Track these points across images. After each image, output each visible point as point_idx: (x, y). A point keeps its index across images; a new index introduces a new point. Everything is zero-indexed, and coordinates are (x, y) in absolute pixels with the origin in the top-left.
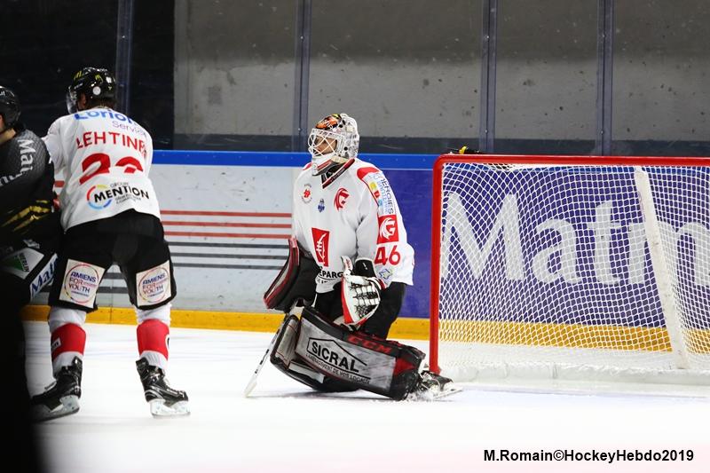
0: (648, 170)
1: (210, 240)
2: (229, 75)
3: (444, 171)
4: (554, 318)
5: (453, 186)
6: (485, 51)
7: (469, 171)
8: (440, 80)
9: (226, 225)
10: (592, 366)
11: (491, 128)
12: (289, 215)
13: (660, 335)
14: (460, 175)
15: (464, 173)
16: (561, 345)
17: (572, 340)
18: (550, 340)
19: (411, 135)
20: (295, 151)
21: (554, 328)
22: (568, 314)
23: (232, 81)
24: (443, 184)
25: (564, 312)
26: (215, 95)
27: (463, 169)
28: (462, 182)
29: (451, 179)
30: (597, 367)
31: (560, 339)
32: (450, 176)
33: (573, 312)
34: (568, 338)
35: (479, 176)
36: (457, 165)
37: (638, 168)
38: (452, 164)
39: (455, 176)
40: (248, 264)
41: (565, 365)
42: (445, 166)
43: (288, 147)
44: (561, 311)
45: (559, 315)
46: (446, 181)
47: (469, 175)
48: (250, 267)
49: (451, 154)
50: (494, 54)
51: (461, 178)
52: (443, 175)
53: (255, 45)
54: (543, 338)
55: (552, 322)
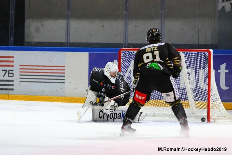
0: (185, 53)
1: (39, 74)
2: (42, 24)
3: (122, 53)
4: (154, 98)
5: (124, 58)
6: (125, 16)
7: (129, 53)
8: (111, 25)
9: (44, 69)
10: (165, 113)
11: (127, 40)
12: (64, 67)
13: (187, 103)
14: (126, 54)
15: (127, 54)
16: (156, 106)
17: (159, 105)
18: (152, 105)
19: (102, 42)
20: (66, 47)
21: (153, 101)
22: (158, 97)
23: (43, 26)
24: (121, 57)
25: (157, 97)
26: (37, 30)
27: (127, 53)
28: (127, 56)
29: (124, 56)
30: (167, 113)
31: (155, 105)
32: (123, 55)
33: (159, 97)
34: (158, 104)
35: (132, 54)
36: (125, 52)
37: (181, 52)
38: (124, 51)
39: (125, 55)
40: (51, 81)
41: (157, 113)
42: (122, 51)
43: (64, 46)
44: (156, 96)
45: (155, 97)
46: (122, 56)
47: (129, 54)
48: (52, 82)
49: (124, 48)
50: (128, 18)
51: (127, 55)
52: (121, 54)
53: (53, 15)
54: (150, 104)
55: (153, 99)
